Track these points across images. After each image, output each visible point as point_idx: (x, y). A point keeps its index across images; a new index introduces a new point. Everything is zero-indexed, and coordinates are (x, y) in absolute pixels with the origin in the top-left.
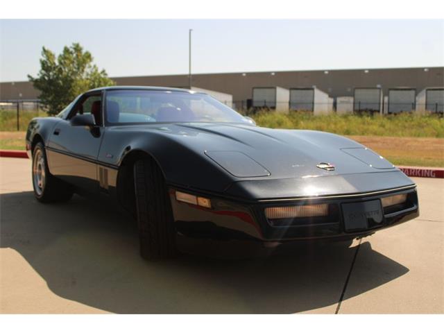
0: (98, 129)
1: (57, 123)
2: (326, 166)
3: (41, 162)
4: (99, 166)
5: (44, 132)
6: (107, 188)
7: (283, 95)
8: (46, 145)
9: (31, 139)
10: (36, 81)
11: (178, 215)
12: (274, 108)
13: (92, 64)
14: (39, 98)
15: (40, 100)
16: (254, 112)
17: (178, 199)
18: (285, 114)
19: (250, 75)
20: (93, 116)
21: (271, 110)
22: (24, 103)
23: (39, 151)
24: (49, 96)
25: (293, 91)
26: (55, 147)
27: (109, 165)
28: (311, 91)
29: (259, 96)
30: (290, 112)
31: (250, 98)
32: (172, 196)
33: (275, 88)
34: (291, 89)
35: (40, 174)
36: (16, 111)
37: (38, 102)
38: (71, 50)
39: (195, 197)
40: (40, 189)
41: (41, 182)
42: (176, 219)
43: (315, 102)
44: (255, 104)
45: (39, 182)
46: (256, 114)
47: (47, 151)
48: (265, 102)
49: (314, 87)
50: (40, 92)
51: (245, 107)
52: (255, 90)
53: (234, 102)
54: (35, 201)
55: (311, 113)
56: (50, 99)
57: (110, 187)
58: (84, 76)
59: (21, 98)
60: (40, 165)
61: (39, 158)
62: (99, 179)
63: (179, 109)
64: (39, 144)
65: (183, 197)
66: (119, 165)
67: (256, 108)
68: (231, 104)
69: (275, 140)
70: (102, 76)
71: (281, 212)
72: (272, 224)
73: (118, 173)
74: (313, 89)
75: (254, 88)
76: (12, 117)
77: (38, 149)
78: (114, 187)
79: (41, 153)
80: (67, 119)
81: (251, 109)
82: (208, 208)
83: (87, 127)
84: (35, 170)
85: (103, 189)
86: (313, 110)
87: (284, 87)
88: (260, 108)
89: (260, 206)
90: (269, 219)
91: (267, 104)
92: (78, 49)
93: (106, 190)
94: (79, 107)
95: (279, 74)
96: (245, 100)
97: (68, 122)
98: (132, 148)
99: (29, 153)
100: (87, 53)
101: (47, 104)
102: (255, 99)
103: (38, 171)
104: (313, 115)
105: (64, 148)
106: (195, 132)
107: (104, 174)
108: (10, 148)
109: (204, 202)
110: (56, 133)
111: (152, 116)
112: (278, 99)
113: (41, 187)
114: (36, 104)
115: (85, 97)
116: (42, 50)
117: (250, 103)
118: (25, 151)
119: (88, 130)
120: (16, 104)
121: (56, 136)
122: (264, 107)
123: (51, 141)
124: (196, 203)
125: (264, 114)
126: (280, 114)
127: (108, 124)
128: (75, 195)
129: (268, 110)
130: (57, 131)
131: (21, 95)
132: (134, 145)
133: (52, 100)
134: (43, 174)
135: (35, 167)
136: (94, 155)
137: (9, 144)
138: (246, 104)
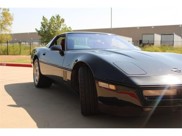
0: (63, 52)
1: (44, 50)
2: (176, 70)
3: (37, 68)
4: (63, 70)
5: (39, 54)
6: (66, 80)
7: (158, 38)
8: (39, 60)
9: (33, 58)
10: (39, 32)
11: (100, 94)
12: (153, 44)
13: (64, 24)
14: (40, 40)
15: (40, 41)
16: (143, 46)
17: (100, 85)
18: (159, 47)
19: (141, 28)
20: (61, 46)
21: (151, 45)
22: (33, 43)
23: (36, 63)
24: (45, 39)
25: (162, 36)
26: (43, 61)
27: (67, 69)
28: (173, 35)
29: (146, 38)
30: (161, 46)
31: (141, 39)
32: (96, 84)
33: (154, 34)
34: (162, 35)
35: (37, 74)
36: (29, 46)
37: (39, 42)
38: (55, 17)
39: (107, 84)
40: (37, 81)
41: (37, 78)
42: (98, 96)
43: (174, 41)
44: (143, 42)
45: (36, 78)
46: (144, 47)
47: (40, 63)
48: (148, 41)
49: (174, 33)
50: (40, 37)
51: (138, 44)
52: (143, 35)
53: (133, 41)
54: (34, 87)
55: (172, 46)
56: (45, 40)
57: (68, 80)
58: (60, 29)
59: (32, 40)
60: (37, 69)
61: (37, 66)
62: (63, 77)
63: (103, 43)
64: (36, 60)
65: (102, 84)
66: (72, 69)
67: (144, 44)
68: (131, 42)
69: (149, 57)
70: (69, 29)
71: (152, 93)
72: (146, 99)
73: (72, 73)
74: (173, 34)
75: (143, 34)
76: (28, 49)
77: (36, 62)
78: (70, 80)
79: (37, 64)
80: (49, 48)
81: (141, 45)
82: (114, 90)
83: (58, 51)
84: (34, 72)
85: (65, 81)
86: (173, 45)
87: (158, 33)
88: (146, 44)
89: (141, 89)
90: (145, 96)
91: (150, 42)
92: (58, 17)
93: (66, 81)
94: (55, 42)
95: (156, 27)
96: (139, 40)
97: (49, 49)
98: (78, 61)
99: (32, 65)
100: (62, 19)
101: (44, 43)
102: (143, 40)
103: (36, 72)
104: (173, 47)
105: (47, 61)
106: (110, 53)
107: (65, 74)
108: (25, 63)
109: (112, 87)
110: (44, 55)
111: (91, 47)
112: (155, 40)
113: (37, 80)
114: (39, 43)
115: (58, 37)
116: (43, 17)
117: (141, 42)
118: (30, 64)
119: (58, 52)
120: (30, 43)
121: (44, 56)
122: (148, 44)
123: (42, 58)
124: (108, 88)
125: (148, 47)
126: (156, 47)
127: (68, 50)
128: (53, 84)
129: (150, 45)
130: (44, 53)
131: (32, 39)
132: (79, 59)
133: (46, 40)
134: (38, 74)
135: (34, 71)
136: (60, 65)
137: (25, 61)
138: (139, 42)
